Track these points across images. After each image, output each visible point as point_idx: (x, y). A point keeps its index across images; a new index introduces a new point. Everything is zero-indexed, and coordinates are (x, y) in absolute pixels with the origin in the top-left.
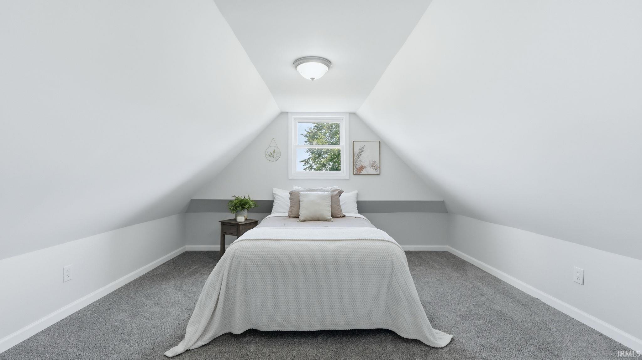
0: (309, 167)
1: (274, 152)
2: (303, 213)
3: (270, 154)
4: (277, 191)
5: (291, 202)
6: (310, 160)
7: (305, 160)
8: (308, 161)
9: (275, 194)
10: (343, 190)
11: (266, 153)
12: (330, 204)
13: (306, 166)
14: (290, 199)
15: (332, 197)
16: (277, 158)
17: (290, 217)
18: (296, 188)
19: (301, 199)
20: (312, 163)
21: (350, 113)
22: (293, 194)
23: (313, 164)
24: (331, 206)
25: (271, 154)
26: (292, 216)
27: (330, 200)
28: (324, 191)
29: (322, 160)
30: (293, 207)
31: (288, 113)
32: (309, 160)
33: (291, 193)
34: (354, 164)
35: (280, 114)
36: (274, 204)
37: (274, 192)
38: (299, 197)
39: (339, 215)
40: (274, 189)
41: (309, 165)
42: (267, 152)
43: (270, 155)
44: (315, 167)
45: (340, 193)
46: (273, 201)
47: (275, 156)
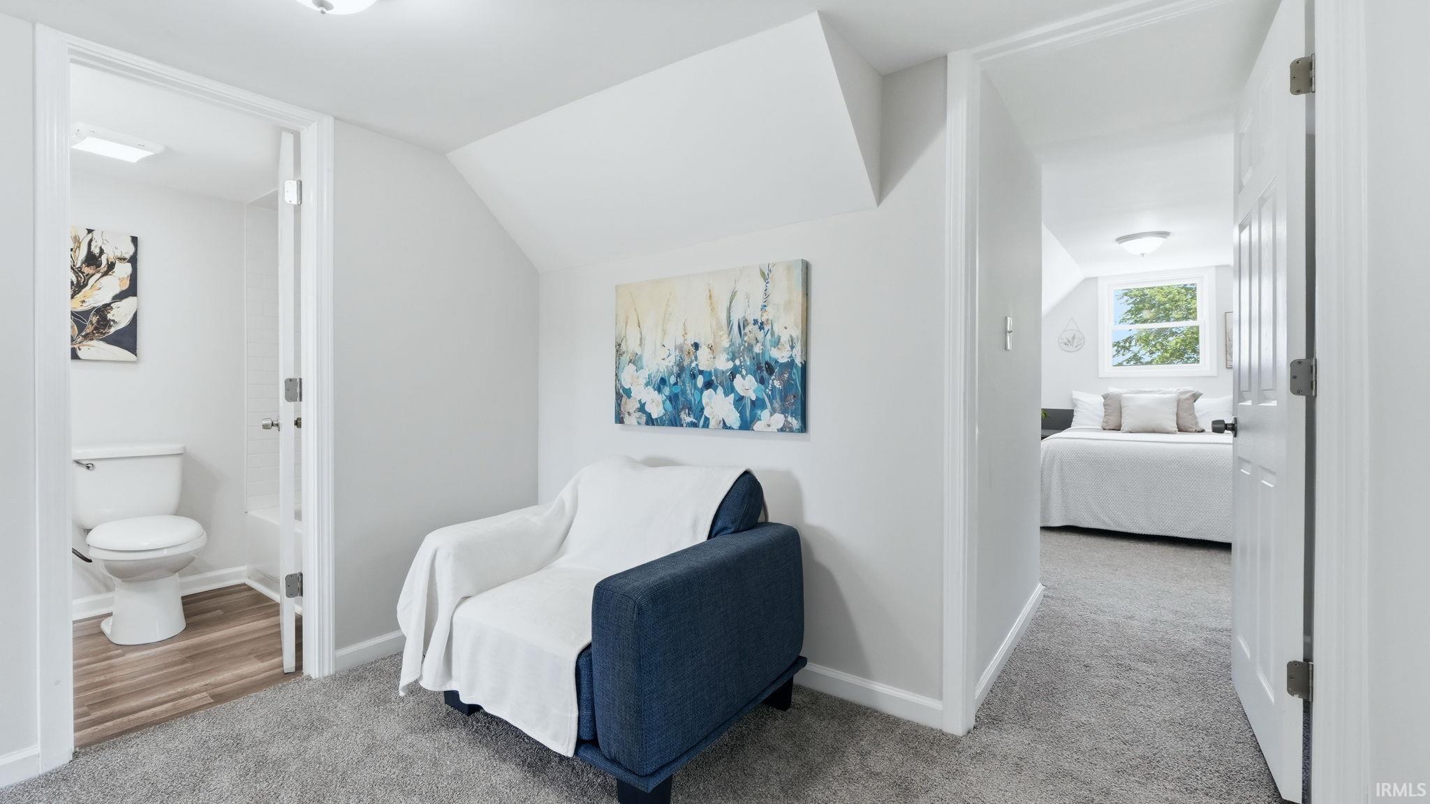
0: (1128, 361)
1: (1074, 338)
2: (1127, 422)
3: (1066, 341)
4: (1077, 395)
5: (1105, 409)
6: (1133, 343)
7: (1119, 342)
8: (1127, 345)
9: (1077, 400)
10: (1201, 392)
11: (1060, 341)
12: (1176, 412)
13: (1120, 358)
14: (1105, 405)
15: (1179, 402)
16: (1080, 347)
17: (1104, 429)
18: (1112, 390)
19: (1124, 403)
20: (1140, 350)
21: (1217, 267)
22: (1108, 398)
23: (1143, 352)
24: (1177, 415)
25: (1069, 341)
26: (1108, 428)
27: (1176, 406)
28: (1164, 393)
29: (1170, 339)
30: (1111, 416)
31: (1096, 278)
32: (1130, 343)
33: (1105, 397)
34: (1228, 350)
35: (1083, 281)
36: (1075, 414)
37: (1074, 397)
38: (1120, 401)
39: (1191, 428)
40: (1074, 392)
41: (1129, 355)
42: (1062, 339)
43: (1068, 343)
44: (1147, 358)
45: (1195, 397)
46: (1072, 411)
47: (1075, 344)
